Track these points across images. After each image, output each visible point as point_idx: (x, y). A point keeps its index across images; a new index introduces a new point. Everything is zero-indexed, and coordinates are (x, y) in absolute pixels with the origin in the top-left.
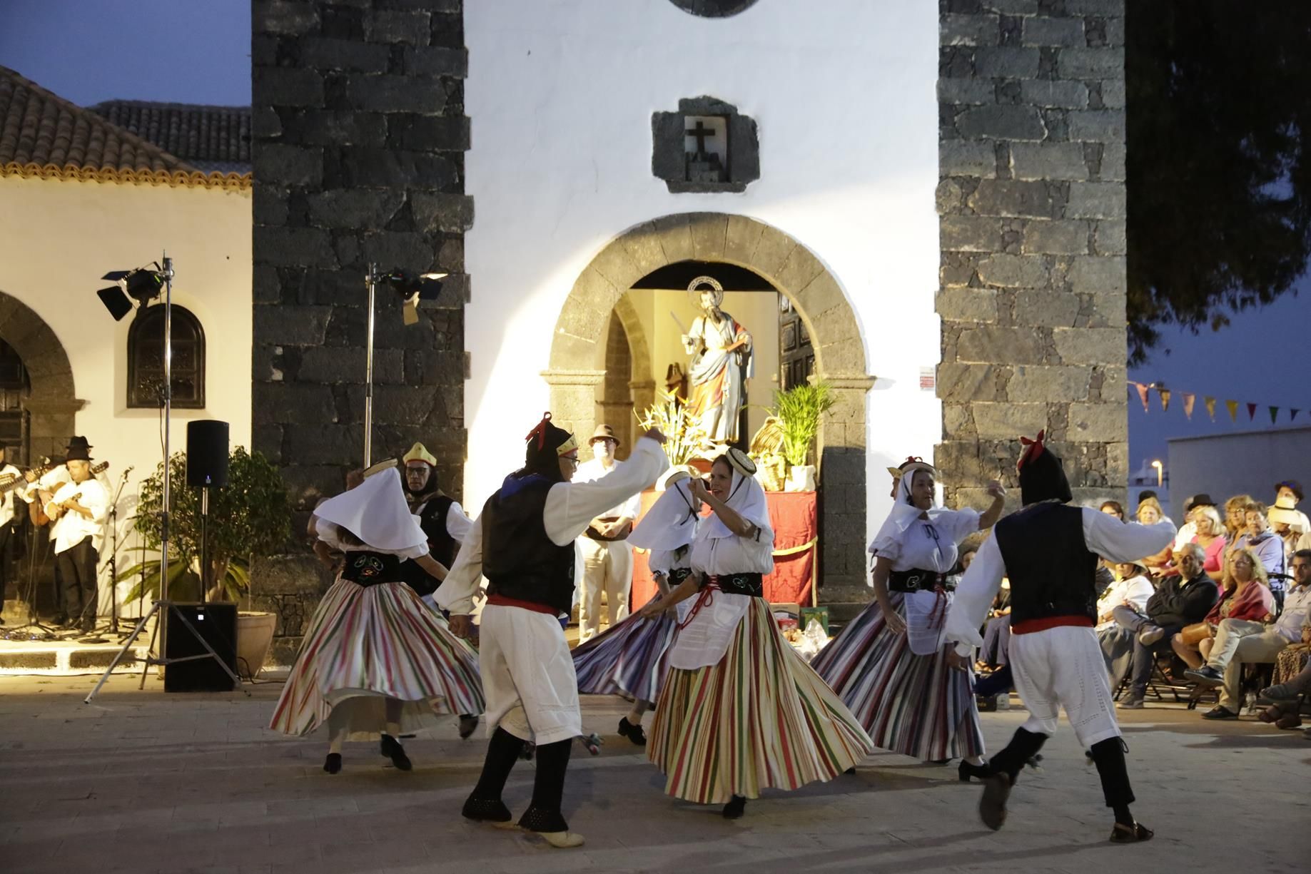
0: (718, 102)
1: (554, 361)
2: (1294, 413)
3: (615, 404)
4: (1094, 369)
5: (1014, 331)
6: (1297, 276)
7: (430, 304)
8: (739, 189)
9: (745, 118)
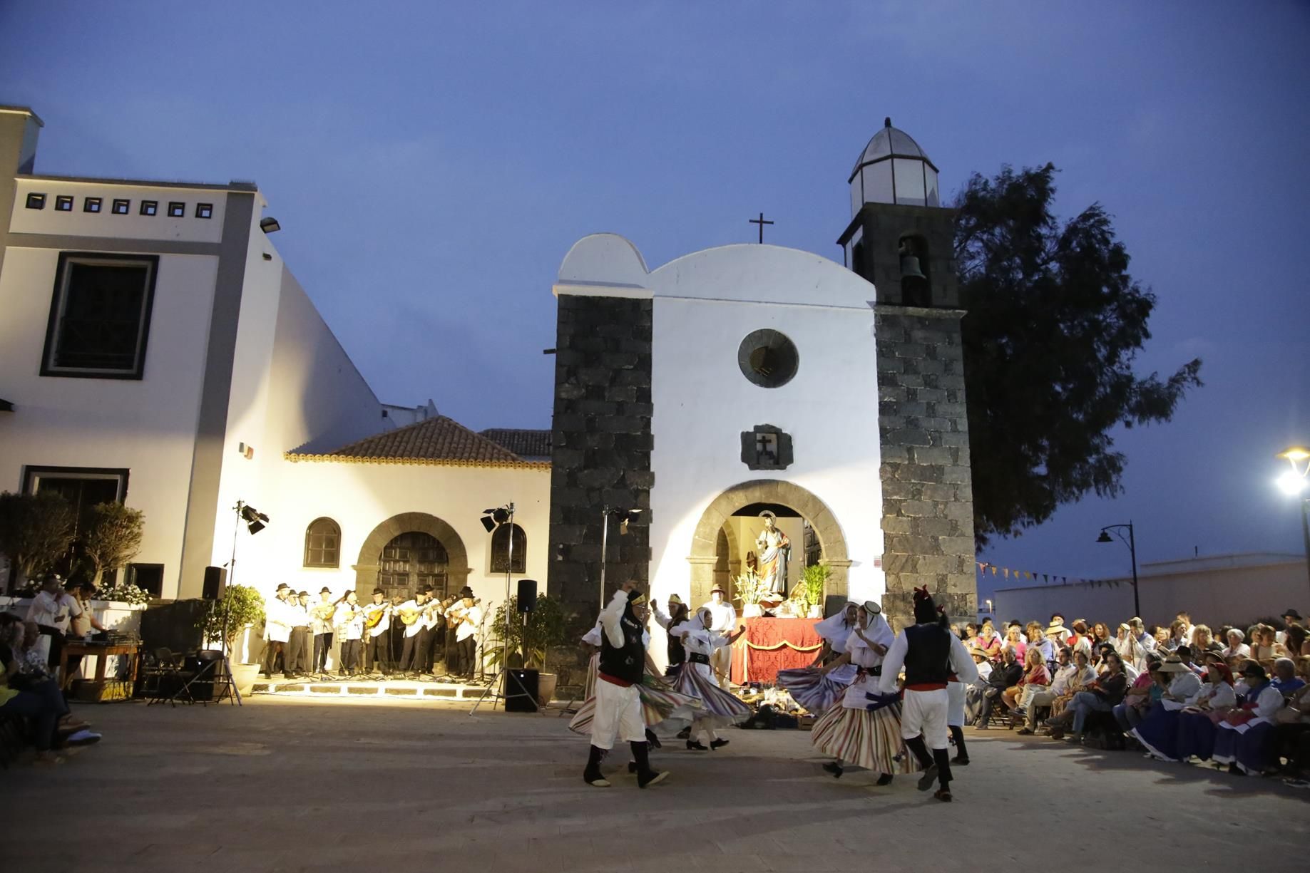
0: (773, 427)
1: (693, 552)
2: (1055, 578)
3: (721, 571)
4: (959, 557)
5: (920, 538)
6: (1052, 511)
7: (633, 524)
8: (783, 468)
9: (786, 434)
